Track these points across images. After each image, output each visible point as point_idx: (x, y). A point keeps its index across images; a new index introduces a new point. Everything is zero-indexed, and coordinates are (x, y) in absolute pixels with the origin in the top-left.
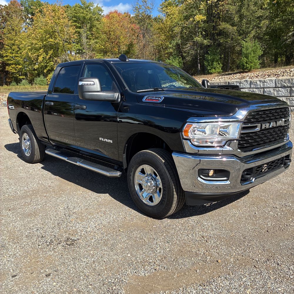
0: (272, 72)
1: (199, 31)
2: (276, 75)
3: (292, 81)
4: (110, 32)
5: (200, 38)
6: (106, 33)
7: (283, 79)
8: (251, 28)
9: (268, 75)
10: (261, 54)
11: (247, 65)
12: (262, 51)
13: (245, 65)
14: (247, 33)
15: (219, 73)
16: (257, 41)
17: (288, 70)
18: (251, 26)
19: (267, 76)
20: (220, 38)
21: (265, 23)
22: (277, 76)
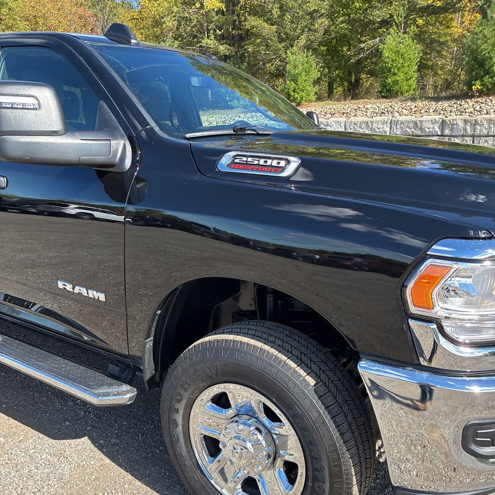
0: (336, 108)
1: (210, 28)
2: (343, 114)
3: (372, 125)
4: (35, 18)
5: (212, 41)
6: (28, 20)
7: (357, 121)
8: (300, 31)
9: (330, 113)
10: (316, 77)
11: (296, 94)
12: (319, 71)
13: (293, 95)
14: (293, 39)
15: (245, 107)
16: (310, 53)
17: (362, 106)
18: (299, 27)
19: (330, 116)
20: (247, 44)
21: (322, 23)
22: (345, 115)
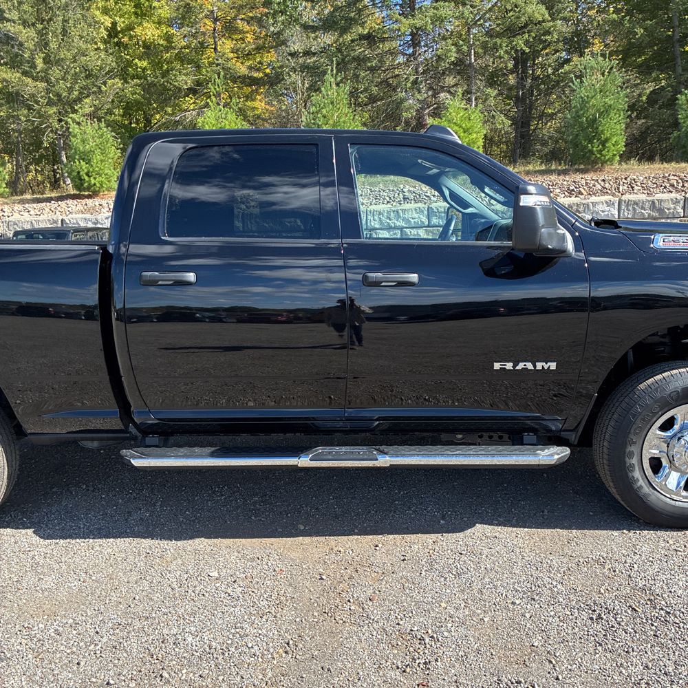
11: (91, 178)
13: (86, 180)
14: (69, 103)
21: (114, 85)
